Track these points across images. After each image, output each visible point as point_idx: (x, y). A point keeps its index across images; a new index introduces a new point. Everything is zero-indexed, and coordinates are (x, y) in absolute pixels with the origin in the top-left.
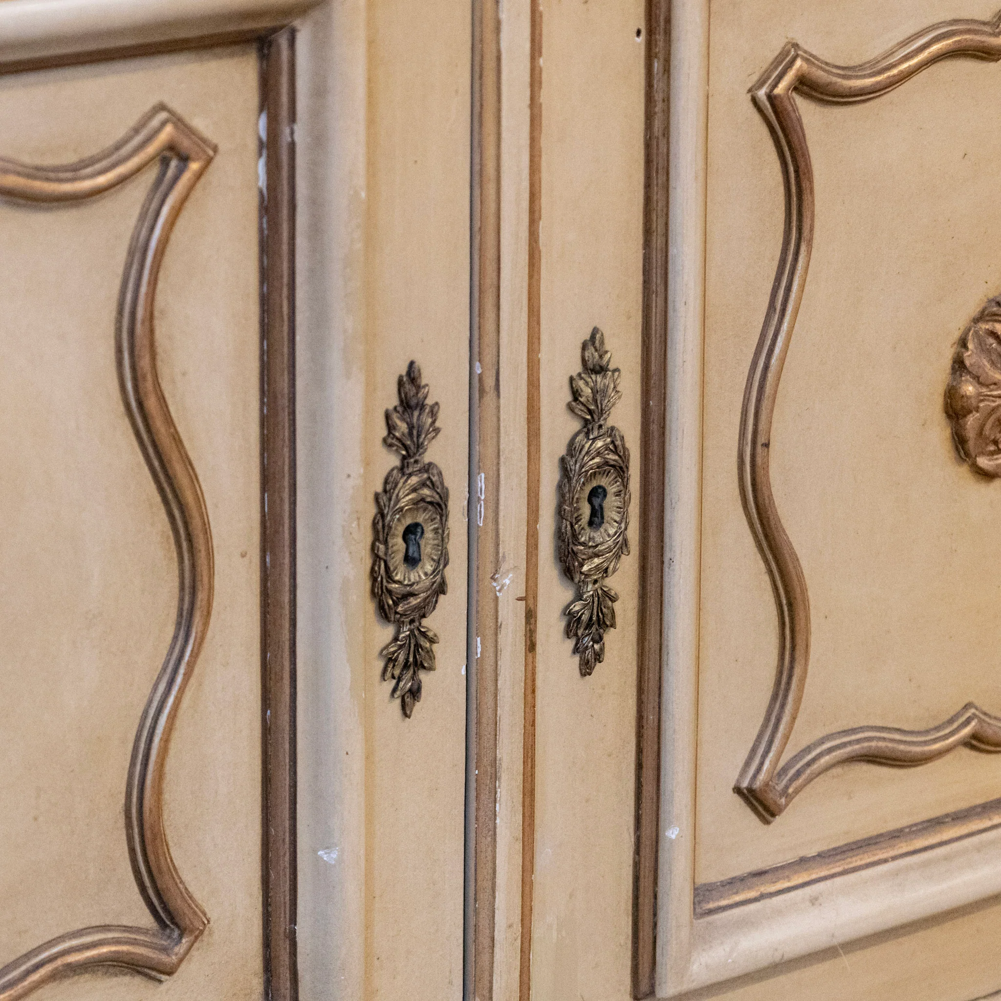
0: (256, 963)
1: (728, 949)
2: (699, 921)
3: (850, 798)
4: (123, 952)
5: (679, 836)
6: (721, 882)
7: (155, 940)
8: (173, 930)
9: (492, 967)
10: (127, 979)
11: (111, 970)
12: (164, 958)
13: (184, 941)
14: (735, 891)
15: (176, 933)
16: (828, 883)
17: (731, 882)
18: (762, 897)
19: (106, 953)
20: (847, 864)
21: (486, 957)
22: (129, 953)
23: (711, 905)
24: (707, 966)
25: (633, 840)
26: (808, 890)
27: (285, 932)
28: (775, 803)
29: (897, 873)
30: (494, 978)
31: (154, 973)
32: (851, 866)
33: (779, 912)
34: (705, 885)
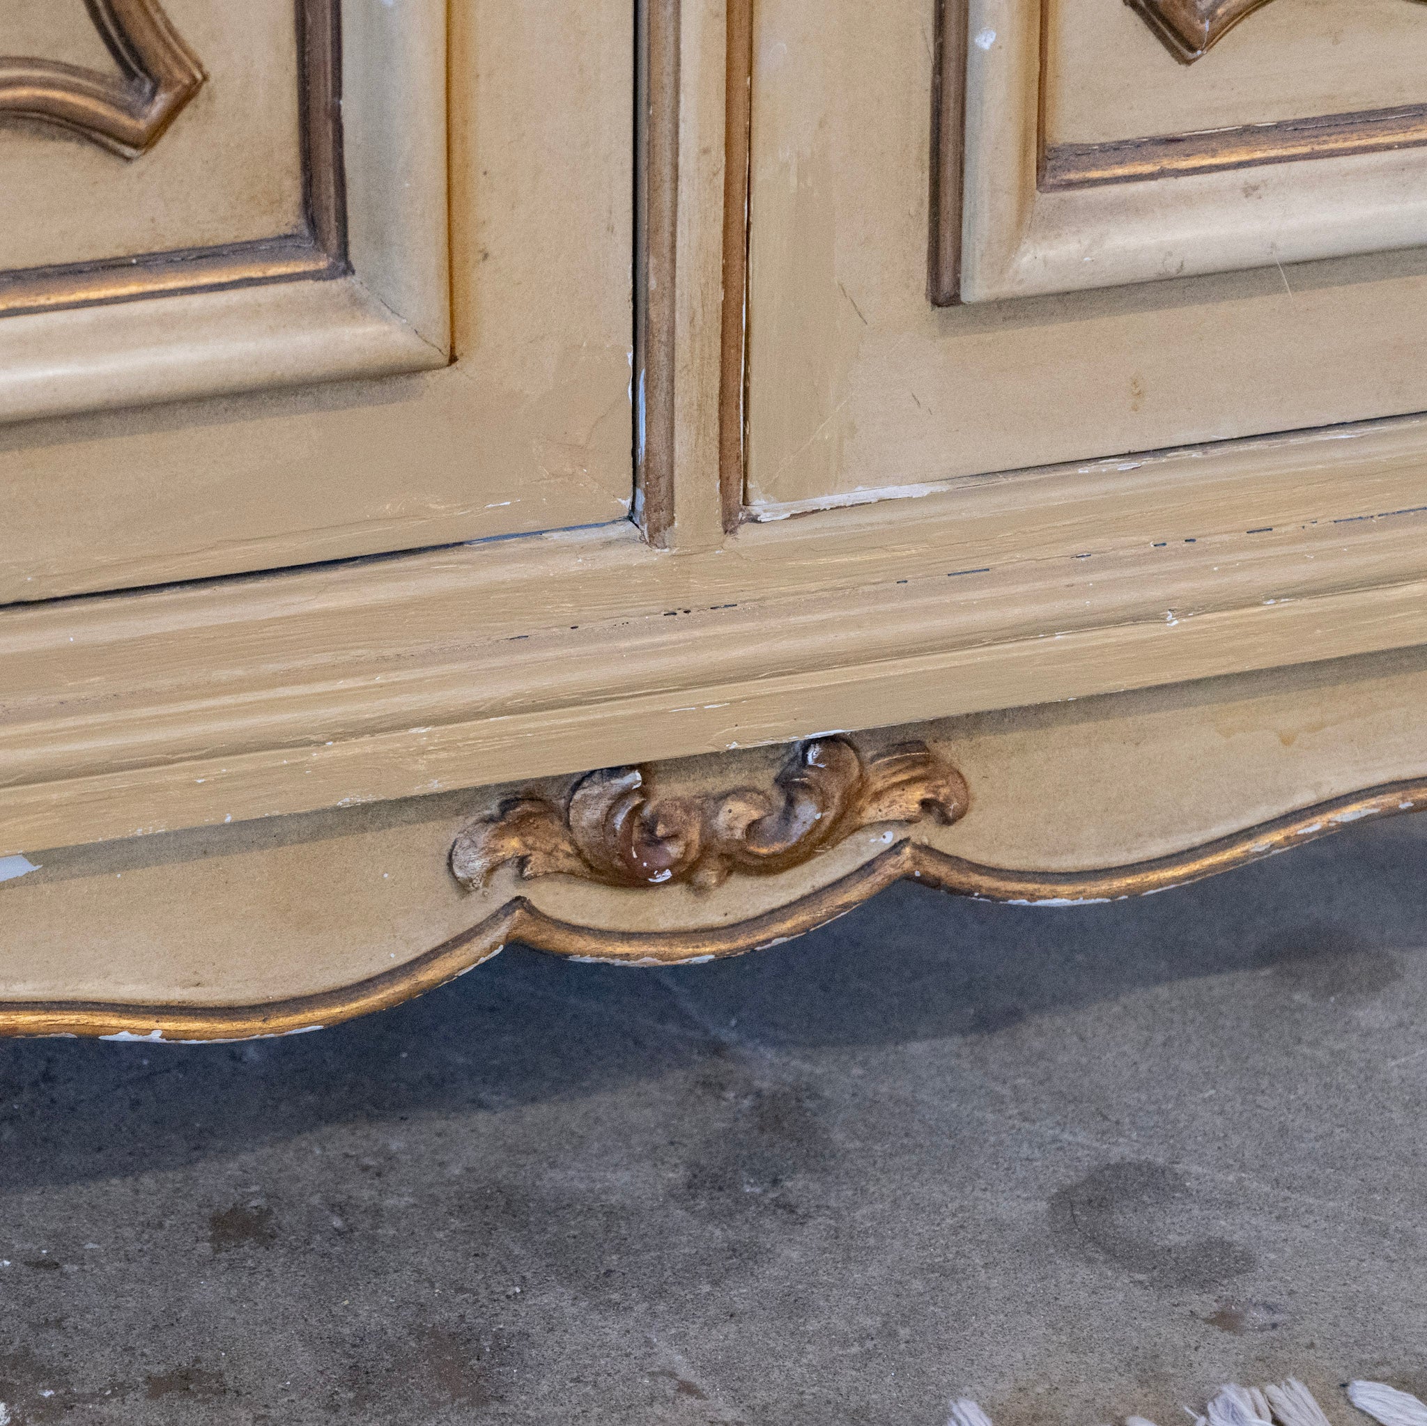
0: (290, 156)
1: (1086, 243)
2: (1046, 195)
3: (1336, 42)
4: (54, 100)
5: (996, 46)
6: (1101, 145)
7: (116, 93)
8: (142, 81)
9: (675, 213)
10: (72, 147)
11: (44, 128)
12: (125, 120)
13: (157, 98)
14: (1118, 160)
15: (148, 87)
16: (1280, 168)
17: (1118, 147)
18: (1162, 174)
19: (27, 98)
20: (1319, 144)
21: (666, 197)
22: (63, 104)
23: (1073, 176)
24: (1045, 262)
25: (931, 49)
26: (1243, 174)
27: (326, 110)
28: (1192, 28)
29: (1403, 167)
30: (679, 230)
31: (111, 142)
32: (1325, 147)
33: (1187, 200)
34: (1071, 145)
